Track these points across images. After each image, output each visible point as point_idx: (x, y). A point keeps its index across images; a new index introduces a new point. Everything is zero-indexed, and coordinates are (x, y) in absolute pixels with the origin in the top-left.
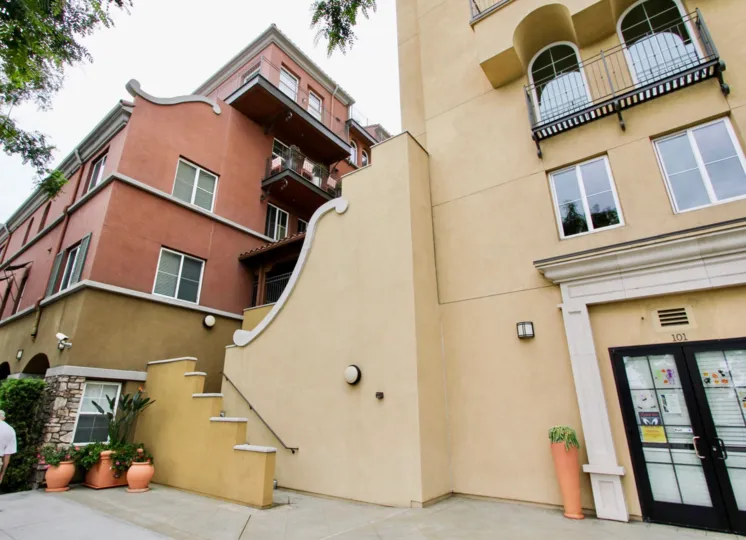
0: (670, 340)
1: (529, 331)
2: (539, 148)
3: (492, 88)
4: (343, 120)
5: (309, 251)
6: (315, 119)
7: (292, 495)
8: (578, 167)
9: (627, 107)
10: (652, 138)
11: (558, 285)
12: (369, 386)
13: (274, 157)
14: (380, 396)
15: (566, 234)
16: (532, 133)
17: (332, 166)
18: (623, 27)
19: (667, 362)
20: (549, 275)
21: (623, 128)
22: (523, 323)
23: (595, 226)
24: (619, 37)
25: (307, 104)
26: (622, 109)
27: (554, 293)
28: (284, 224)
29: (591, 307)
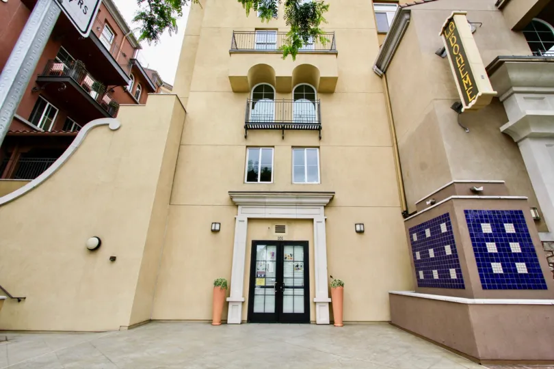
0: (276, 239)
1: (217, 228)
2: (246, 133)
3: (231, 90)
4: (129, 57)
5: (77, 149)
6: (105, 48)
7: (9, 335)
8: (261, 149)
9: (287, 129)
10: (293, 147)
11: (237, 206)
12: (105, 252)
13: (57, 62)
14: (113, 259)
15: (248, 181)
16: (244, 124)
17: (109, 87)
18: (295, 91)
19: (273, 249)
20: (235, 200)
21: (283, 138)
22: (216, 223)
23: (262, 180)
24: (292, 96)
25: (101, 32)
26: (285, 129)
27: (235, 209)
28: (51, 116)
29: (249, 220)
